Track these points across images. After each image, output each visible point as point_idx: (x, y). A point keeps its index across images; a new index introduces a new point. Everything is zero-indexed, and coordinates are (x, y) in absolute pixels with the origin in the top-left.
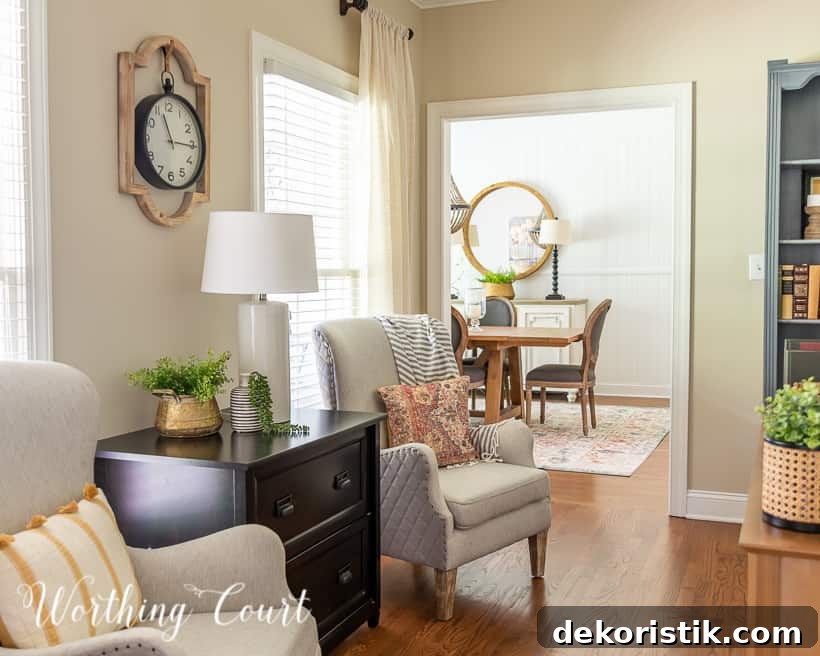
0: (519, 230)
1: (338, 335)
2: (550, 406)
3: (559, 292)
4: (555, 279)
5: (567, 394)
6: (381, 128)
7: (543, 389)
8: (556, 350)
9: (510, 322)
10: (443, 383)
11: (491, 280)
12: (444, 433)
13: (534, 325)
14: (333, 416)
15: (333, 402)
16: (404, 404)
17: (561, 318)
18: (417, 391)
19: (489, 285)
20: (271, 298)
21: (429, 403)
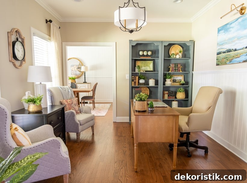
0: (73, 68)
1: (52, 90)
2: (85, 105)
3: (86, 81)
4: (85, 78)
5: (88, 102)
6: (56, 48)
7: (84, 101)
8: (87, 93)
9: (76, 87)
10: (73, 99)
11: (71, 79)
12: (74, 109)
13: (80, 88)
14: (53, 106)
15: (52, 104)
16: (66, 103)
17: (86, 87)
18: (68, 101)
19: (70, 80)
20: (42, 83)
21: (71, 103)
